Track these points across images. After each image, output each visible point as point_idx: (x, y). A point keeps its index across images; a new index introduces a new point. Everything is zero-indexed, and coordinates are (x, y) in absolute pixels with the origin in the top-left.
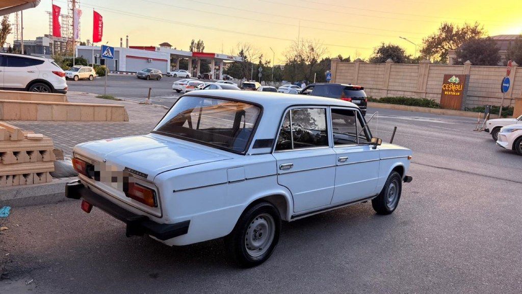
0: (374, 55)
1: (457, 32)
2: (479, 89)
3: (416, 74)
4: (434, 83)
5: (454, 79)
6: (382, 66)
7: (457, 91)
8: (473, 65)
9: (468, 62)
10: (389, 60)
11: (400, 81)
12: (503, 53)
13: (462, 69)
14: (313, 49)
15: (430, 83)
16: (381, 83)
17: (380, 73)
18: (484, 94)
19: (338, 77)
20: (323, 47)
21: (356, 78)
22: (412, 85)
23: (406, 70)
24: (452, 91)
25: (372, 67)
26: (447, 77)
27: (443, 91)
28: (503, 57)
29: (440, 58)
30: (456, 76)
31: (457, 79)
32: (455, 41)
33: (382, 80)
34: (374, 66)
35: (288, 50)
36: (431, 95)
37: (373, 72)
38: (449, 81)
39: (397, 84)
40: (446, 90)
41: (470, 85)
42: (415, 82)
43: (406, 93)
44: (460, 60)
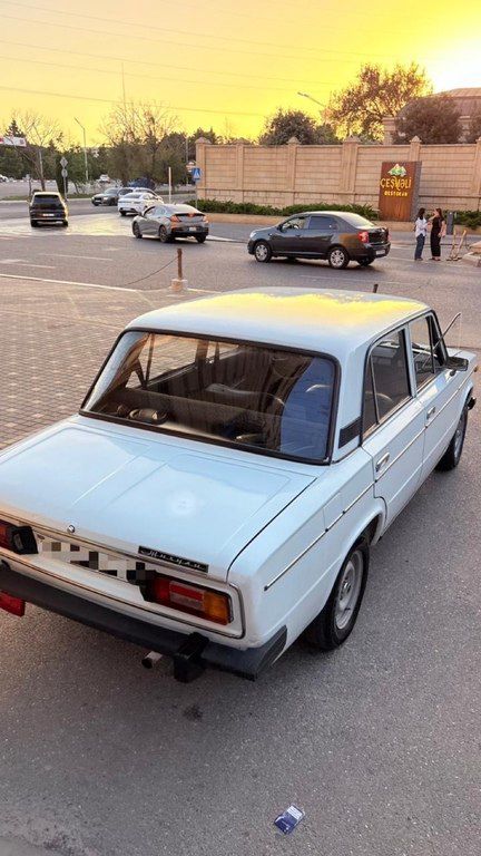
0: (266, 131)
1: (386, 82)
2: (433, 184)
3: (338, 163)
4: (365, 177)
5: (398, 170)
6: (281, 150)
7: (403, 190)
8: (423, 143)
9: (416, 139)
10: (293, 139)
11: (313, 175)
12: (465, 123)
13: (407, 150)
14: (152, 119)
15: (360, 177)
16: (283, 181)
17: (279, 163)
18: (441, 192)
19: (209, 173)
20: (170, 115)
21: (240, 174)
22: (333, 182)
23: (321, 156)
24: (395, 189)
25: (265, 153)
26: (387, 166)
27: (382, 190)
28: (466, 127)
29: (362, 129)
30: (401, 164)
31: (403, 169)
32: (382, 98)
33: (283, 175)
34: (269, 150)
35: (108, 121)
36: (363, 198)
37: (268, 163)
38: (391, 172)
39: (309, 182)
40: (386, 189)
41: (422, 177)
42: (338, 176)
43: (324, 196)
44: (403, 135)
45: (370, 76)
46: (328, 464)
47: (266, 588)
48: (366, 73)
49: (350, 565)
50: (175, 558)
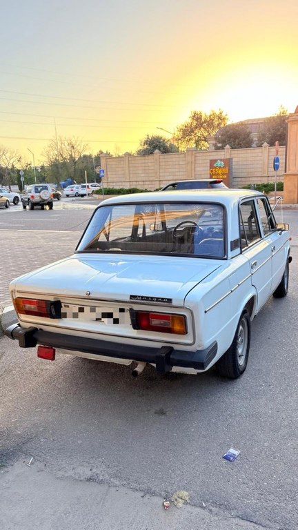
0: (141, 148)
1: (206, 119)
2: (240, 170)
3: (184, 163)
4: (201, 169)
5: (219, 163)
6: (151, 157)
7: (223, 174)
8: (232, 148)
9: (228, 146)
10: (157, 151)
11: (170, 170)
12: (255, 137)
13: (223, 153)
14: (73, 147)
15: (198, 169)
16: (153, 175)
17: (150, 164)
18: (245, 175)
19: (109, 173)
20: (83, 143)
21: (127, 171)
22: (181, 173)
23: (174, 159)
24: (218, 174)
25: (141, 160)
26: (213, 162)
27: (211, 176)
28: (255, 139)
29: (195, 145)
30: (221, 160)
31: (222, 163)
32: (205, 128)
33: (152, 171)
34: (143, 158)
35: (47, 149)
37: (143, 165)
38: (215, 165)
39: (168, 174)
40: (213, 174)
41: (234, 167)
42: (184, 170)
44: (220, 145)
45: (197, 117)
46: (226, 259)
47: (206, 312)
48: (194, 116)
49: (241, 327)
50: (152, 298)
